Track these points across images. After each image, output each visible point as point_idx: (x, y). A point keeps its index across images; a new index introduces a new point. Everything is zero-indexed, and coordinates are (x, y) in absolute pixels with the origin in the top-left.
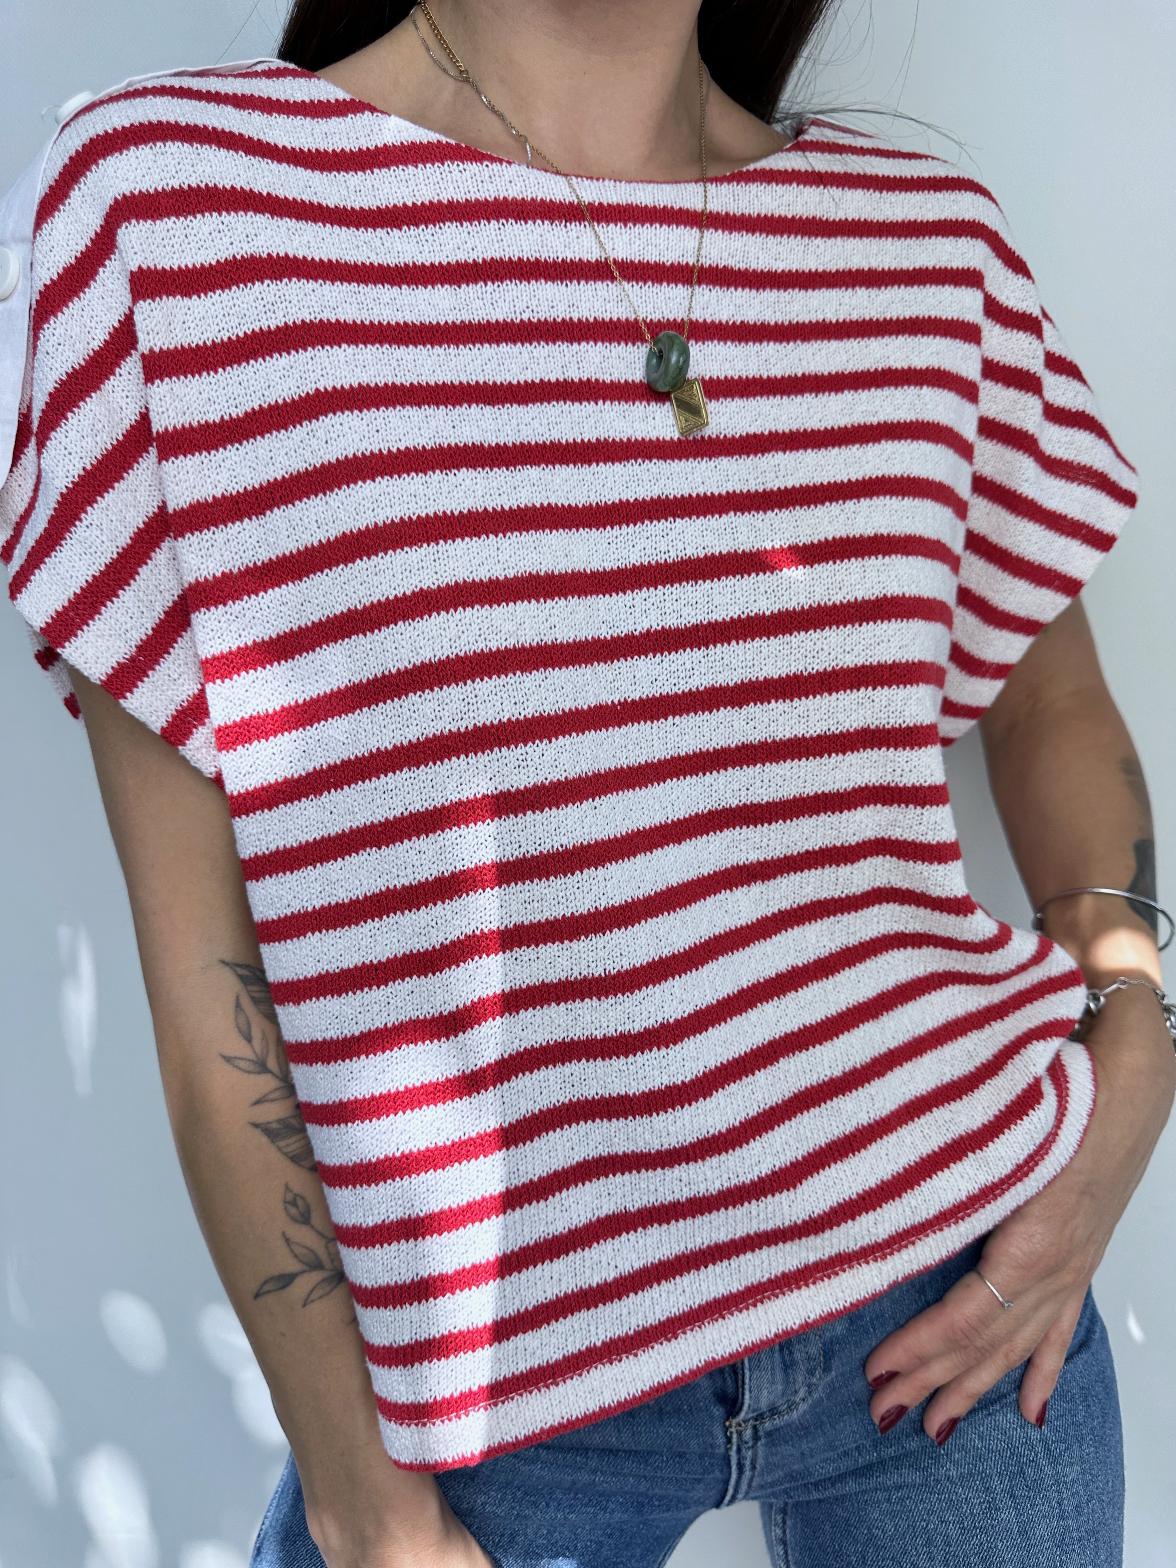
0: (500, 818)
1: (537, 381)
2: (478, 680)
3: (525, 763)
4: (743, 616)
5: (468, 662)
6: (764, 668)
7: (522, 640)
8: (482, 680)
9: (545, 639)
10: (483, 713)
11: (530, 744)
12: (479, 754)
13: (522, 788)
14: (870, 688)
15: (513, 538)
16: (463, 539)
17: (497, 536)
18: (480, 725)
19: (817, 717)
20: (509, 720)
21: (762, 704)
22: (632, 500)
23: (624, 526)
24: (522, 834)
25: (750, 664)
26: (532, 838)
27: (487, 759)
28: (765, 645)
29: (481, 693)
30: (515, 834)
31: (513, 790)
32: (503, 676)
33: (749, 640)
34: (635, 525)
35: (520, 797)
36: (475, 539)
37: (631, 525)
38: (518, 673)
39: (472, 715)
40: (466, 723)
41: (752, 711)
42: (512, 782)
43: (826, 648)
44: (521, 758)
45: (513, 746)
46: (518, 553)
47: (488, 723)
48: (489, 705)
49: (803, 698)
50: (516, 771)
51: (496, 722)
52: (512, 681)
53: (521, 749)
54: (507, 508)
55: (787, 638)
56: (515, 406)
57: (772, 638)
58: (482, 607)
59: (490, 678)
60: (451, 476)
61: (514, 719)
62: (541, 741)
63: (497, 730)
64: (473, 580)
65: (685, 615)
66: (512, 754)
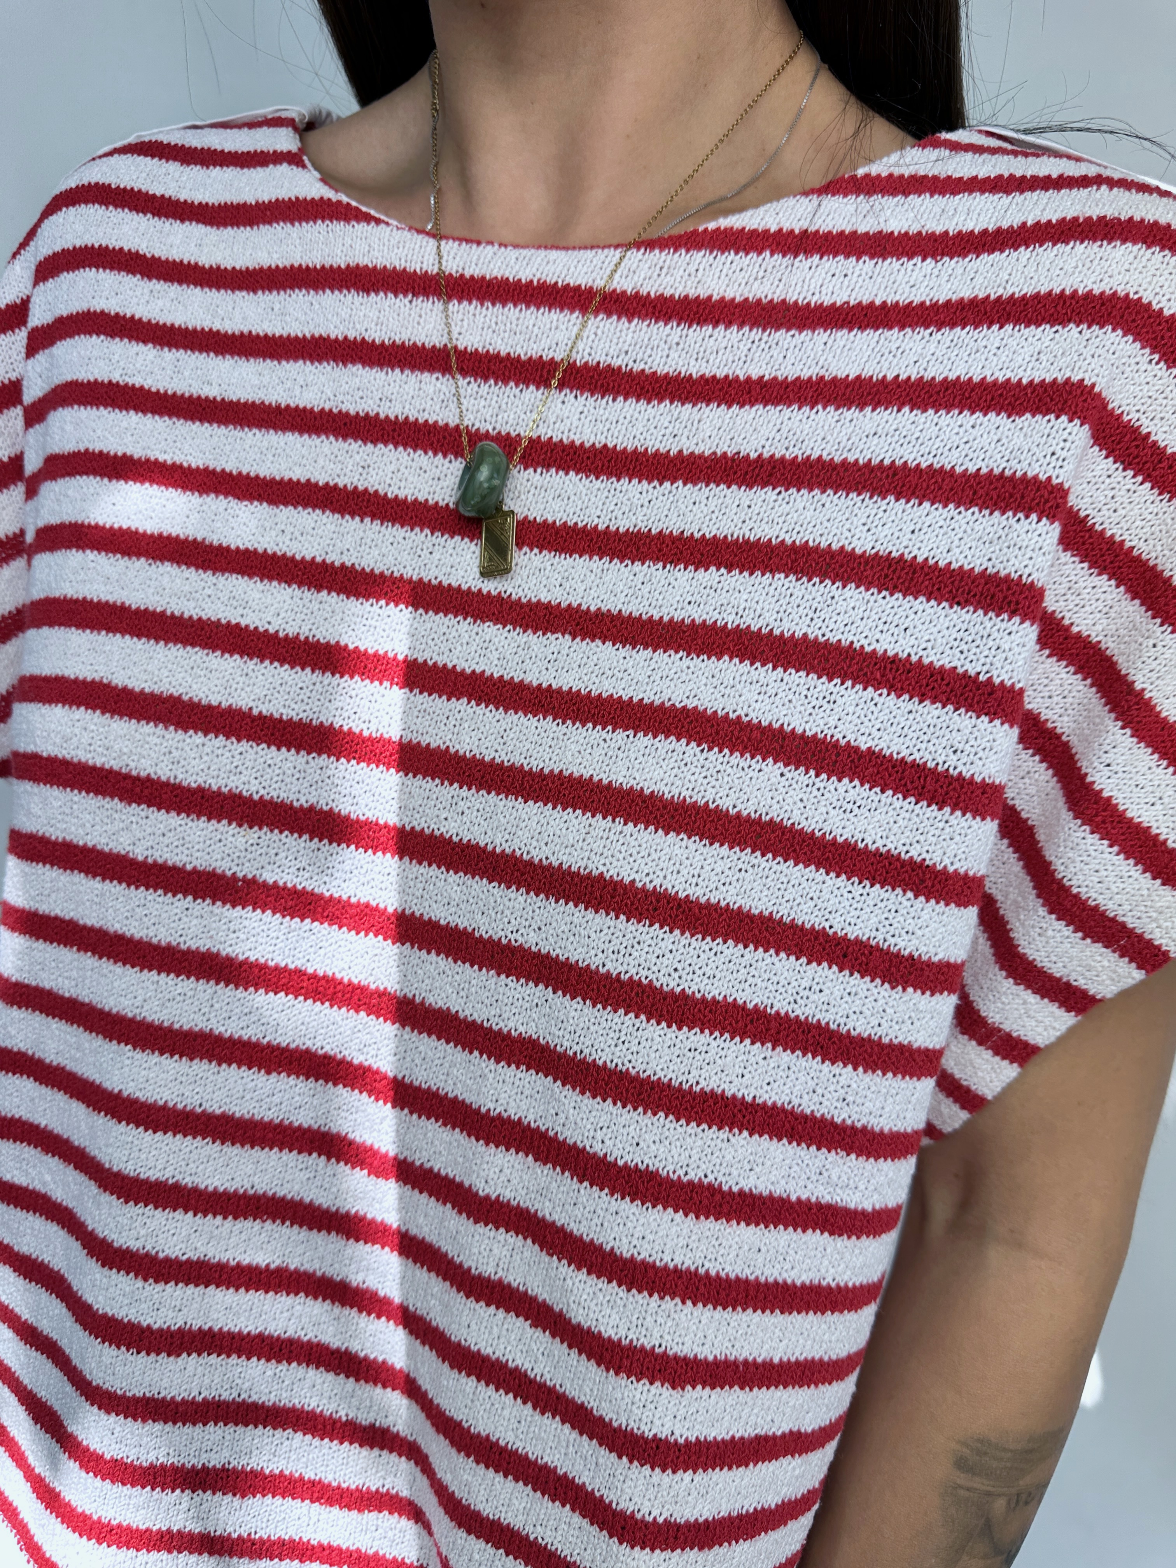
65: (362, 802)
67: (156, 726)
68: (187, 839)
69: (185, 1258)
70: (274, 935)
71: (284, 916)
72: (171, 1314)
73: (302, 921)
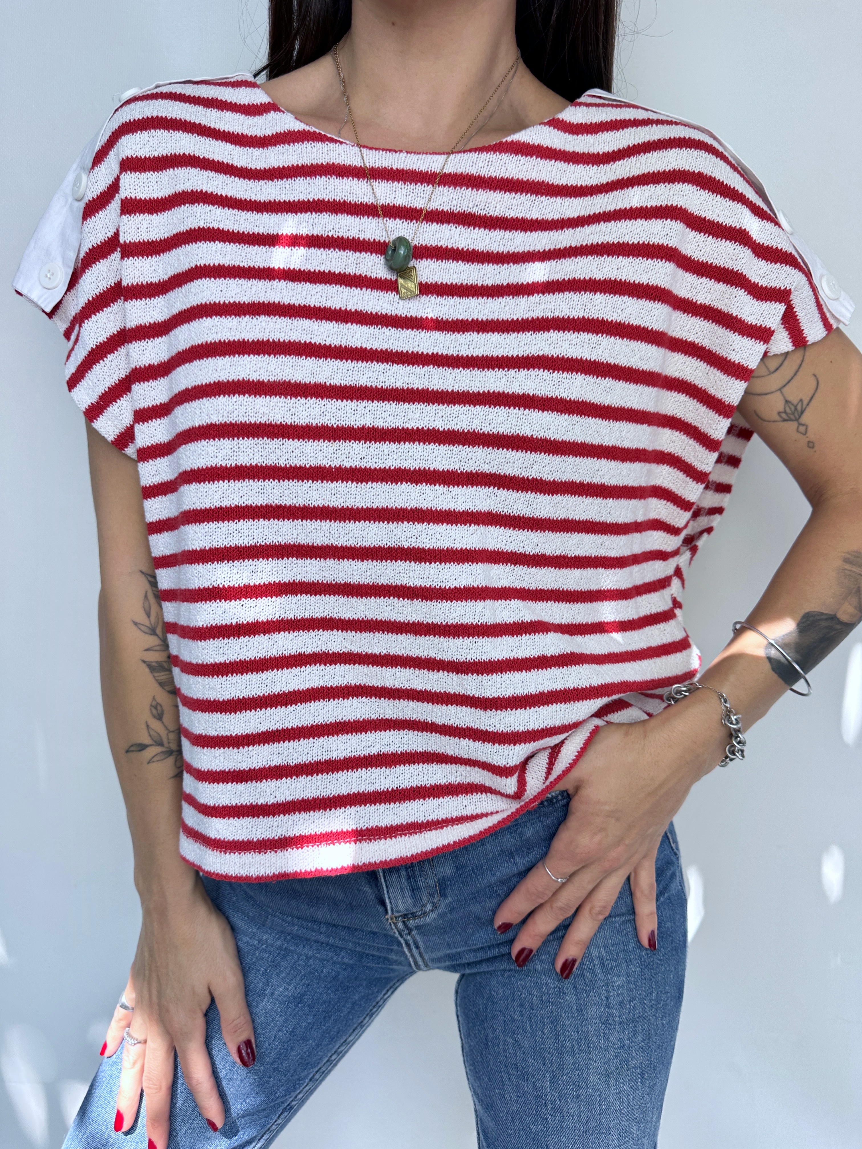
0: (244, 520)
1: (327, 271)
3: (262, 491)
4: (425, 428)
6: (434, 463)
9: (286, 421)
10: (242, 458)
11: (267, 480)
12: (236, 481)
13: (259, 505)
15: (280, 358)
16: (249, 356)
17: (270, 356)
18: (239, 464)
20: (256, 464)
21: (431, 485)
22: (368, 348)
23: (360, 362)
24: (256, 531)
25: (426, 458)
26: (262, 534)
27: (241, 485)
28: (437, 448)
30: (252, 531)
31: (254, 505)
33: (427, 443)
34: (367, 362)
35: (257, 510)
36: (256, 356)
37: (365, 362)
39: (235, 458)
41: (424, 488)
42: (254, 501)
44: (260, 487)
45: (256, 480)
46: (280, 367)
47: (244, 464)
48: (246, 454)
49: (456, 486)
50: (257, 495)
51: (248, 465)
53: (261, 483)
54: (282, 340)
55: (451, 447)
56: (308, 283)
57: (442, 445)
60: (255, 319)
61: (259, 465)
62: (274, 480)
63: (249, 469)
66: (256, 485)
67: (280, 397)
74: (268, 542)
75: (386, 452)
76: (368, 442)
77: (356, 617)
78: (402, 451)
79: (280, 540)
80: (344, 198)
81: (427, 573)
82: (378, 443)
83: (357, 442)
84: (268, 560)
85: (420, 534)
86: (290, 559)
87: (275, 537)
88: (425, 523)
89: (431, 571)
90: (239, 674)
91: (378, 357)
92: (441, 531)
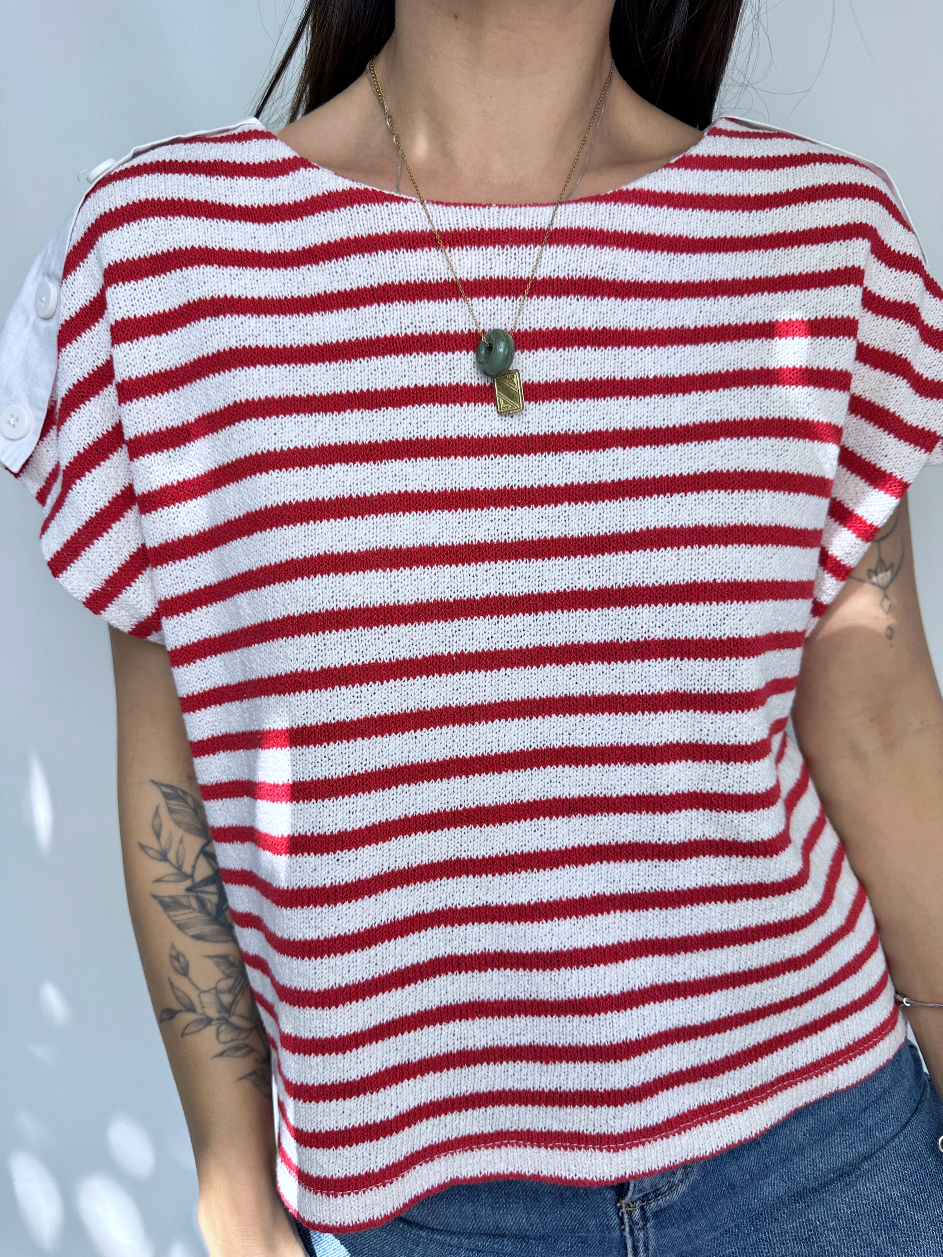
0: (335, 743)
2: (327, 632)
3: (359, 700)
4: (568, 590)
5: (321, 618)
6: (585, 634)
7: (367, 601)
8: (330, 632)
10: (329, 658)
11: (365, 684)
12: (323, 690)
14: (678, 659)
15: (370, 519)
16: (328, 520)
17: (356, 518)
18: (325, 667)
19: (631, 679)
20: (349, 665)
22: (481, 489)
23: (473, 510)
24: (351, 756)
26: (360, 759)
27: (329, 694)
28: (586, 615)
29: (328, 643)
30: (346, 756)
31: (348, 720)
32: (348, 630)
33: (572, 610)
34: (482, 510)
35: (353, 726)
36: (338, 520)
37: (479, 509)
38: (361, 628)
39: (320, 659)
40: (315, 665)
42: (348, 714)
43: (639, 622)
44: (356, 695)
45: (350, 686)
46: (372, 531)
47: (332, 666)
48: (335, 652)
50: (351, 706)
51: (338, 666)
52: (355, 634)
53: (357, 689)
54: (368, 495)
55: (606, 611)
57: (592, 610)
58: (336, 574)
59: (337, 631)
61: (353, 664)
62: (375, 683)
63: (339, 672)
64: (333, 553)
65: (519, 585)
66: (349, 692)
67: (377, 571)
68: (415, 639)
69: (474, 906)
70: (483, 684)
71: (486, 671)
72: (474, 944)
73: (499, 670)
74: (370, 768)
75: (520, 627)
76: (495, 617)
77: (493, 853)
78: (541, 623)
79: (385, 763)
80: (421, 278)
81: (586, 779)
82: (508, 616)
83: (482, 618)
84: (370, 793)
85: (573, 728)
86: (400, 786)
87: (378, 760)
88: (580, 715)
89: (592, 775)
90: (339, 954)
91: (495, 499)
92: (600, 723)
